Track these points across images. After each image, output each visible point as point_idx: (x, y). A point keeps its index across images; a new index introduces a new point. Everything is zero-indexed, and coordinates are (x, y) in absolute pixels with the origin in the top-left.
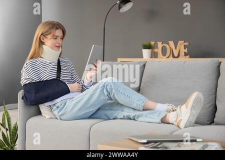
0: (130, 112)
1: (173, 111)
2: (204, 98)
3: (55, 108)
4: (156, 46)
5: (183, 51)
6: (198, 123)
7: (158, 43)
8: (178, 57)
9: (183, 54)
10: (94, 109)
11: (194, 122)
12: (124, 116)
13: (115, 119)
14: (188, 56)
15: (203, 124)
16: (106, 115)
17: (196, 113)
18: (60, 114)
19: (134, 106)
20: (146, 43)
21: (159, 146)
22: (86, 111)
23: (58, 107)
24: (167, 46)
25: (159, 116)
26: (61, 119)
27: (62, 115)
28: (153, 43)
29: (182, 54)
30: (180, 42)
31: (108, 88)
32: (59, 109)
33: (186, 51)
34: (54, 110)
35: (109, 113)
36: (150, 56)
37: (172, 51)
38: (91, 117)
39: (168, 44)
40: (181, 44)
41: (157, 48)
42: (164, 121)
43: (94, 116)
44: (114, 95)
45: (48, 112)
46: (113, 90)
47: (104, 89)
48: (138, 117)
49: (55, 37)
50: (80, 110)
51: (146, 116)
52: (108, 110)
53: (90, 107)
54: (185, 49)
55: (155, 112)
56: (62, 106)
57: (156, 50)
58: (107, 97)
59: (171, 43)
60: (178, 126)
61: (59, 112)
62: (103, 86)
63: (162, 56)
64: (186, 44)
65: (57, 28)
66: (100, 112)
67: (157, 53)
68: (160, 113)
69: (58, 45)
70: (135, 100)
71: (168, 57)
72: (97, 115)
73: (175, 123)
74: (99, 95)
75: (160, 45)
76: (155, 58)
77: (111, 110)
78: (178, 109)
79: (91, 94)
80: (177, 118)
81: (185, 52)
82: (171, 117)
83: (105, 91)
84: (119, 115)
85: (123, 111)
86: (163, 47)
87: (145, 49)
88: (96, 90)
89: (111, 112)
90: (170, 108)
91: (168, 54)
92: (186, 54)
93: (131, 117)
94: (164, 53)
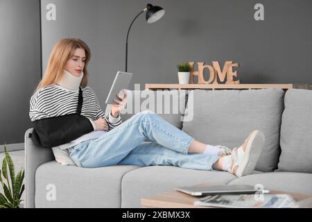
0: (171, 157)
1: (227, 154)
2: (266, 138)
3: (73, 151)
4: (195, 68)
5: (231, 74)
6: (258, 169)
7: (199, 63)
8: (224, 83)
9: (232, 78)
10: (125, 152)
11: (253, 168)
12: (164, 161)
13: (151, 165)
14: (238, 82)
15: (264, 171)
16: (140, 161)
17: (256, 156)
18: (80, 159)
19: (177, 147)
20: (182, 64)
21: (218, 200)
22: (116, 155)
23: (78, 150)
24: (210, 67)
25: (208, 161)
26: (82, 166)
27: (84, 160)
28: (191, 64)
29: (230, 78)
30: (227, 63)
31: (145, 124)
32: (79, 153)
33: (235, 74)
34: (73, 155)
35: (144, 157)
36: (188, 81)
37: (216, 75)
38: (121, 163)
39: (212, 66)
40: (229, 65)
41: (197, 70)
42: (216, 168)
43: (125, 162)
44: (151, 133)
45: (64, 157)
46: (151, 126)
47: (139, 125)
48: (183, 162)
49: (75, 58)
50: (107, 153)
51: (192, 161)
52: (142, 154)
53: (120, 149)
54: (233, 72)
55: (205, 157)
56: (83, 149)
57: (195, 73)
58: (143, 136)
59: (216, 64)
60: (234, 174)
61: (79, 157)
62: (138, 122)
63: (203, 81)
64: (236, 65)
65: (78, 47)
66: (133, 156)
67: (197, 76)
68: (210, 158)
69: (78, 68)
70: (179, 140)
71: (211, 83)
72: (129, 160)
73: (229, 170)
74: (132, 133)
75: (201, 66)
76: (195, 83)
77: (147, 153)
78: (233, 152)
79: (122, 132)
80: (233, 164)
81: (234, 76)
82: (225, 163)
83: (140, 127)
84: (158, 160)
85: (162, 155)
86: (205, 68)
87: (182, 71)
88: (129, 126)
89: (146, 156)
90: (223, 150)
91: (211, 78)
92: (235, 79)
93: (173, 163)
94: (206, 77)
